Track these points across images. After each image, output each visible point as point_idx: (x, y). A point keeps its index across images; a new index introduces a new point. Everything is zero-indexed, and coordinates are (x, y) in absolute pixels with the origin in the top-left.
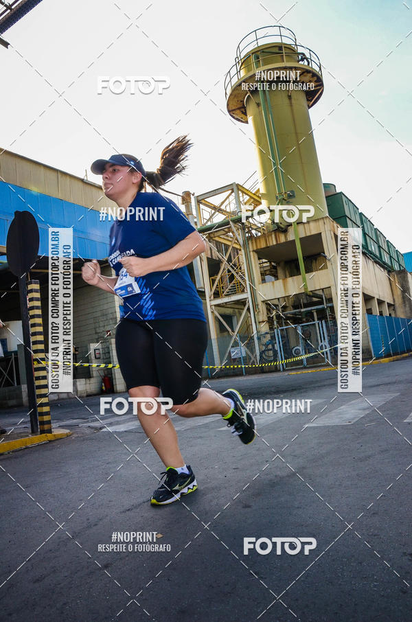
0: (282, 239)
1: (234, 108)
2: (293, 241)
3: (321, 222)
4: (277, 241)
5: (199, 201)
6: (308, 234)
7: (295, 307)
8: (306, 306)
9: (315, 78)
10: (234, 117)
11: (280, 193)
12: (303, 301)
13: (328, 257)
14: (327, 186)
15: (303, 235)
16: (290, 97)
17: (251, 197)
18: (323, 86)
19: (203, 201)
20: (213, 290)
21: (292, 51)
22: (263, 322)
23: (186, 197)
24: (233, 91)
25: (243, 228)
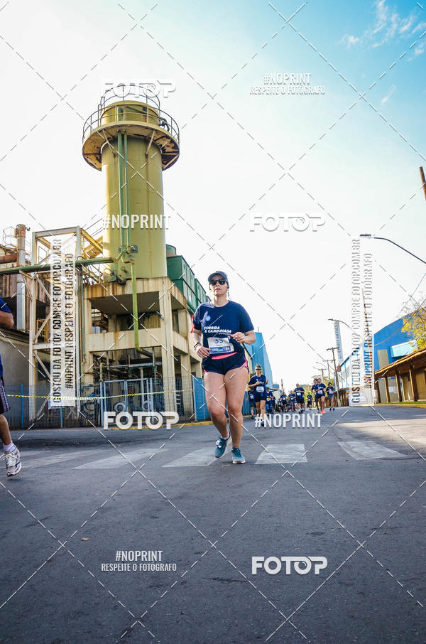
0: (119, 291)
1: (89, 152)
2: (130, 296)
3: (160, 281)
4: (113, 293)
5: (37, 238)
6: (145, 291)
7: (122, 362)
8: (133, 362)
9: (173, 145)
10: (87, 161)
11: (124, 246)
12: (131, 357)
13: (163, 316)
14: (169, 247)
15: (140, 291)
16: (147, 156)
17: (92, 244)
18: (179, 153)
19: (41, 239)
20: (39, 334)
21: (155, 115)
22: (88, 373)
23: (20, 231)
24: (92, 136)
25: (80, 274)
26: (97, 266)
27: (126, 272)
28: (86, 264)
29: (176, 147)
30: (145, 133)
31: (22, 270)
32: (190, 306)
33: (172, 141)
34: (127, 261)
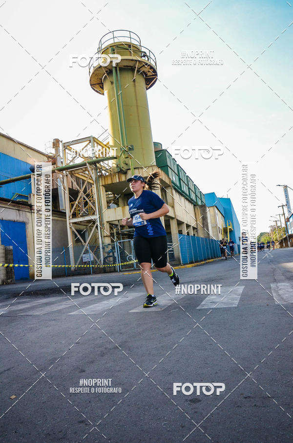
0: (123, 178)
1: (95, 83)
4: (119, 180)
5: (65, 147)
9: (152, 70)
10: (94, 90)
11: (124, 146)
14: (155, 144)
16: (134, 81)
17: (103, 147)
18: (157, 76)
20: (72, 212)
21: (137, 50)
22: (107, 236)
23: (56, 143)
24: (95, 71)
25: (96, 168)
26: (106, 162)
27: (127, 164)
28: (98, 162)
29: (155, 71)
30: (131, 64)
31: (57, 170)
32: (174, 184)
33: (151, 68)
34: (126, 156)
